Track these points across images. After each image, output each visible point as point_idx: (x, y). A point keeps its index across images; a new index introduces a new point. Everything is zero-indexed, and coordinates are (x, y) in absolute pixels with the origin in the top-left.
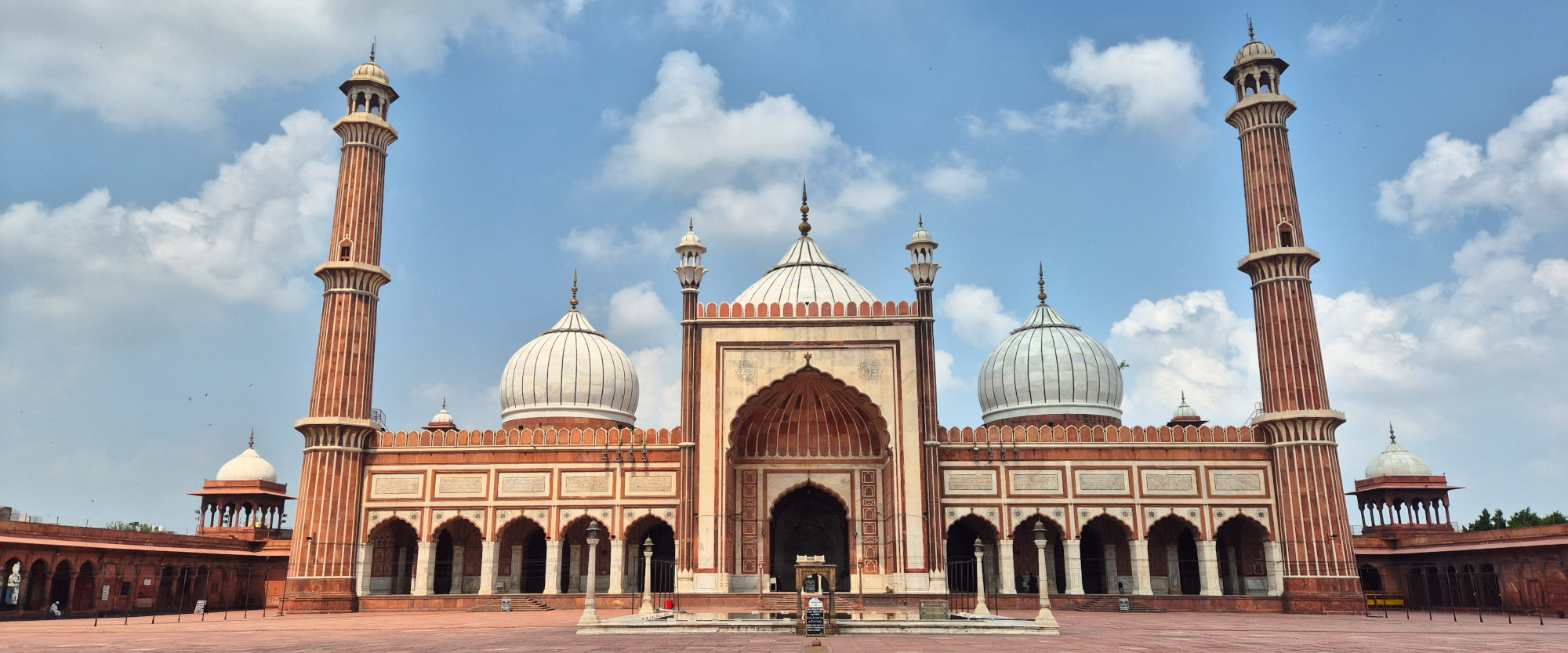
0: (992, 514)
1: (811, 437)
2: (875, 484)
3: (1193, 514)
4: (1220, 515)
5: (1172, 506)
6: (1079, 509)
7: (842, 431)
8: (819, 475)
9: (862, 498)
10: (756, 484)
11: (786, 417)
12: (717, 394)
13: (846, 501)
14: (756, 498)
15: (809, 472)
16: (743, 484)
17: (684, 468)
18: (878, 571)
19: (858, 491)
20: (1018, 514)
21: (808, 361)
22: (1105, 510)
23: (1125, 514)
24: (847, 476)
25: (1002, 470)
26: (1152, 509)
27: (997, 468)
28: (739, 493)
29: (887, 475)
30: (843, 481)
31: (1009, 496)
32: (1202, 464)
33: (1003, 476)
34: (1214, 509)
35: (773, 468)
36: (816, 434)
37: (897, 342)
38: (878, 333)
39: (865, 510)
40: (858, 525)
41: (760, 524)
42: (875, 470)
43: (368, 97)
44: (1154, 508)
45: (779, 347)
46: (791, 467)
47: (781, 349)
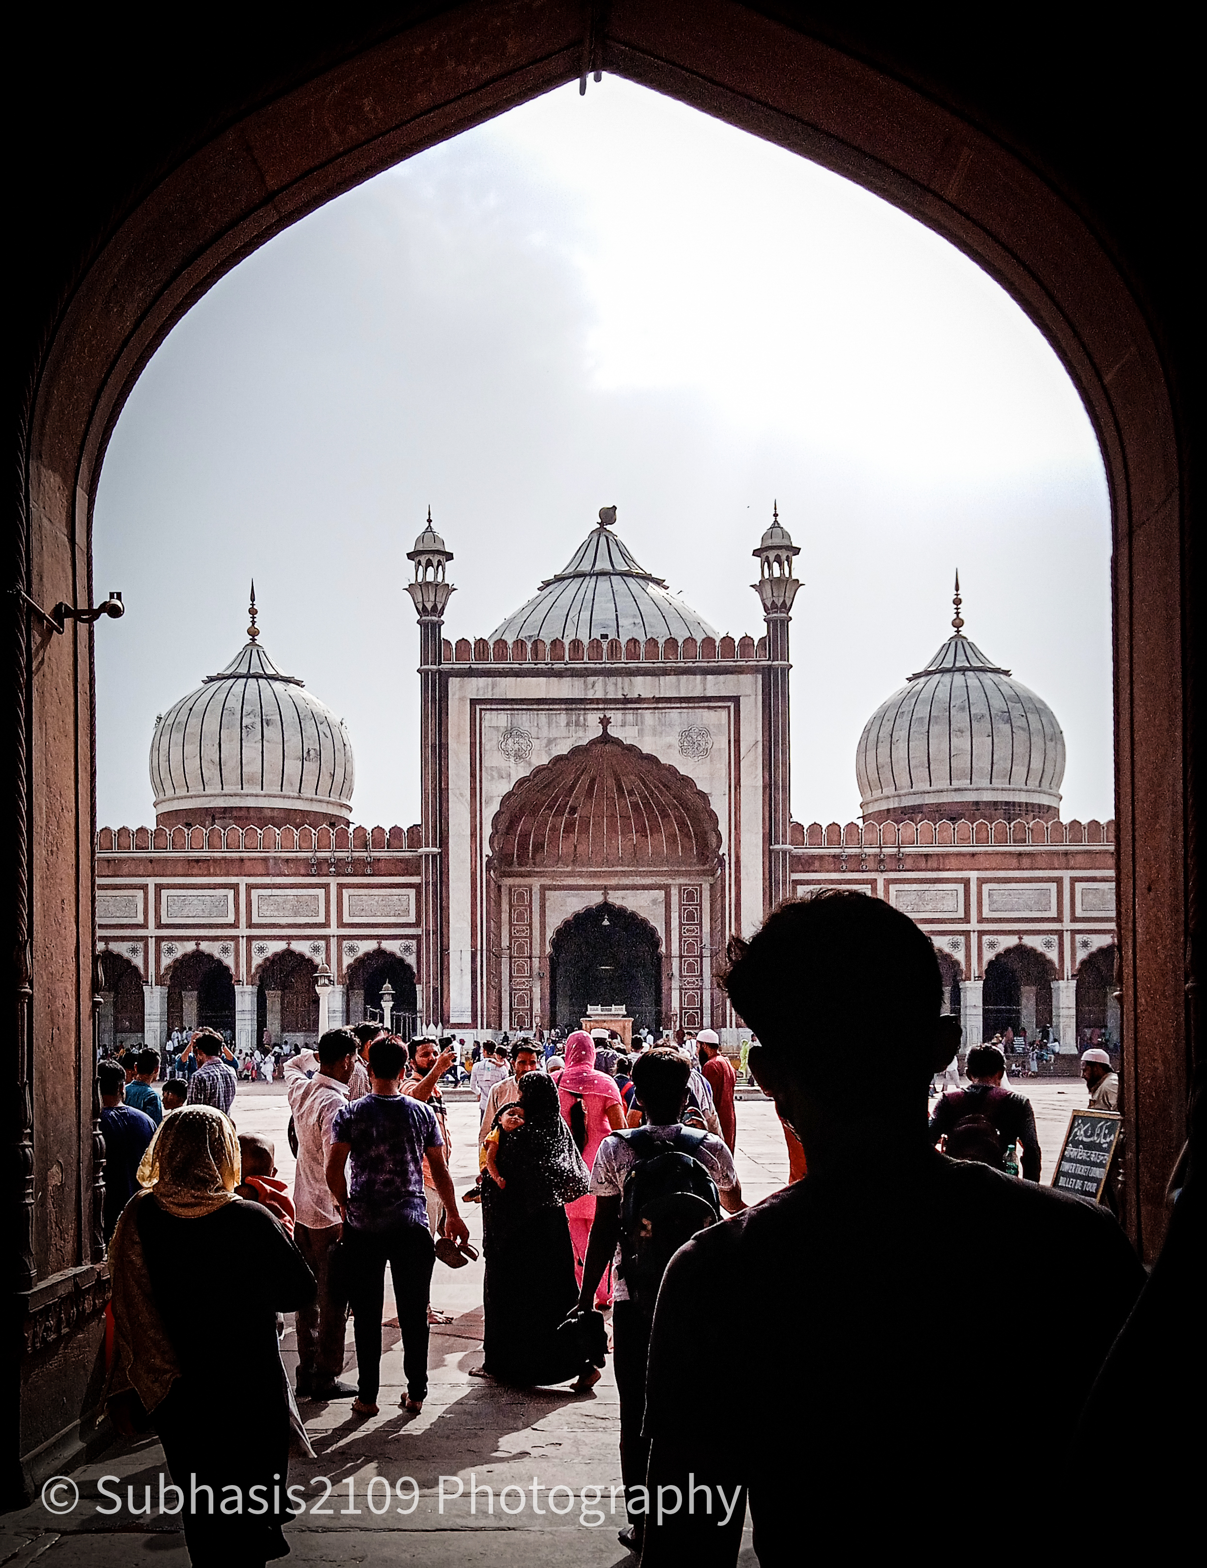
1: (610, 839)
2: (700, 905)
6: (985, 938)
7: (654, 828)
8: (620, 893)
9: (681, 926)
11: (573, 810)
12: (473, 775)
13: (658, 929)
14: (530, 925)
15: (605, 889)
17: (427, 884)
19: (675, 915)
21: (605, 729)
22: (1019, 940)
23: (1048, 944)
24: (660, 895)
25: (881, 885)
27: (872, 883)
28: (505, 917)
29: (718, 892)
30: (654, 902)
36: (616, 833)
37: (735, 699)
38: (708, 686)
39: (685, 941)
40: (675, 962)
41: (536, 961)
42: (700, 885)
44: (1089, 935)
45: (563, 706)
46: (581, 882)
47: (566, 709)
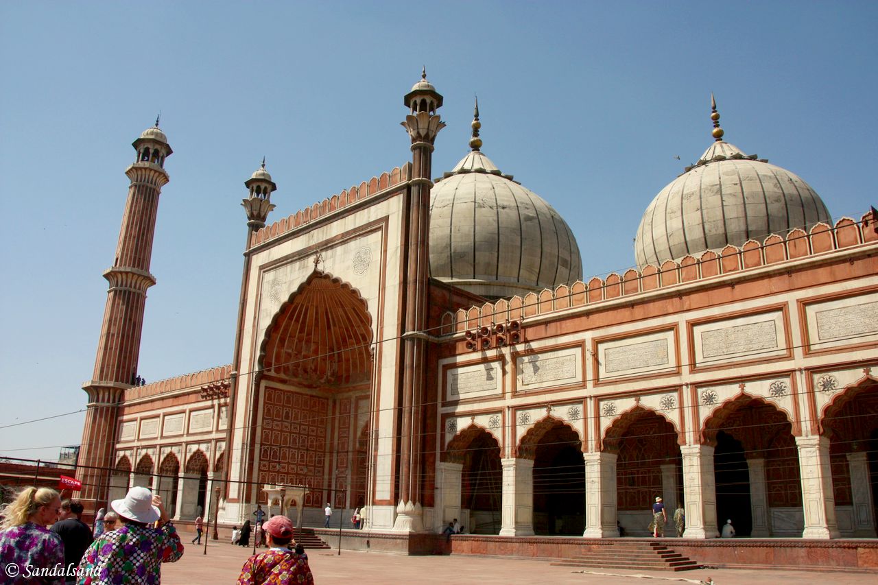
0: (495, 422)
3: (779, 391)
4: (827, 386)
5: (742, 380)
6: (602, 404)
10: (350, 413)
12: (255, 318)
14: (349, 428)
16: (340, 414)
20: (525, 419)
21: (316, 266)
22: (638, 401)
23: (669, 404)
25: (508, 358)
26: (709, 390)
27: (501, 358)
28: (337, 423)
31: (515, 394)
32: (792, 298)
33: (509, 367)
34: (816, 377)
35: (363, 394)
37: (386, 219)
38: (371, 214)
41: (350, 455)
43: (151, 151)
44: (713, 388)
45: (298, 257)
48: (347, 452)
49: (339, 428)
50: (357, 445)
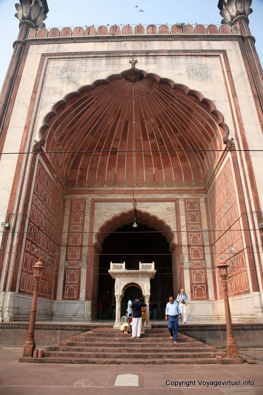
1: (138, 171)
2: (199, 211)
7: (167, 164)
8: (145, 204)
9: (187, 224)
10: (84, 212)
11: (114, 151)
12: (35, 92)
13: (172, 227)
14: (83, 224)
15: (135, 201)
16: (71, 211)
18: (208, 297)
19: (183, 218)
21: (134, 66)
24: (172, 205)
28: (66, 219)
30: (168, 209)
35: (101, 198)
36: (142, 167)
37: (224, 52)
38: (203, 45)
39: (191, 235)
40: (185, 250)
41: (85, 250)
42: (198, 199)
45: (104, 55)
46: (119, 197)
47: (107, 57)
48: (81, 246)
49: (70, 224)
50: (94, 241)
